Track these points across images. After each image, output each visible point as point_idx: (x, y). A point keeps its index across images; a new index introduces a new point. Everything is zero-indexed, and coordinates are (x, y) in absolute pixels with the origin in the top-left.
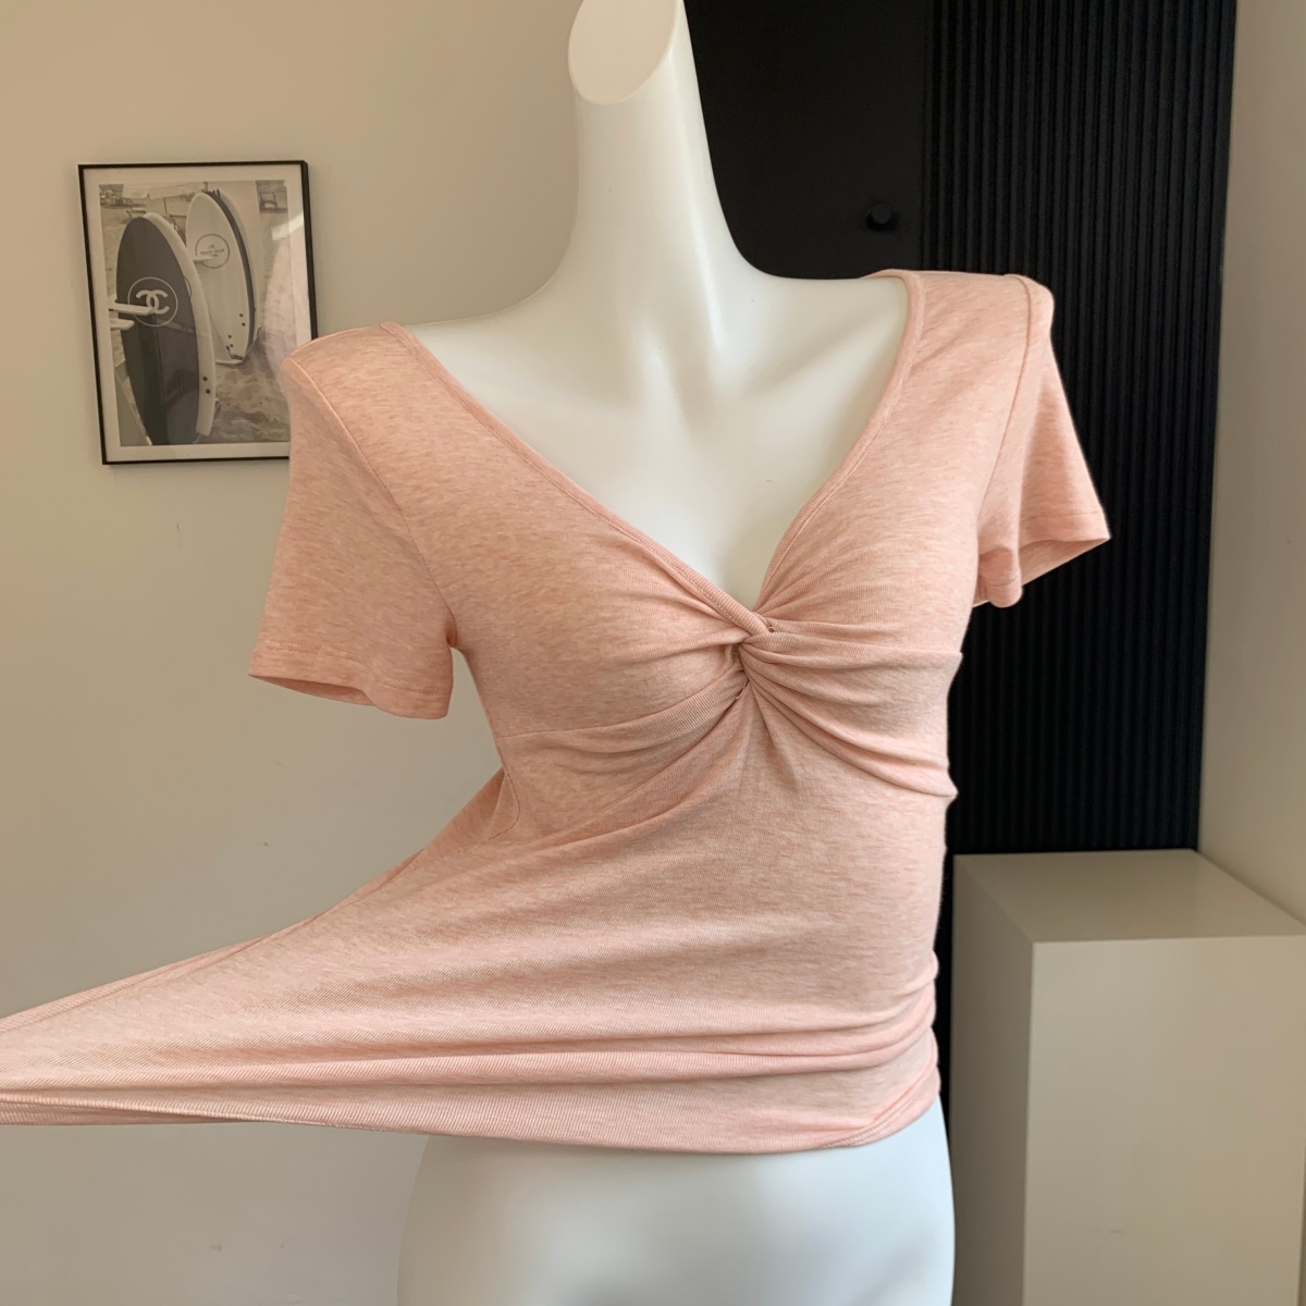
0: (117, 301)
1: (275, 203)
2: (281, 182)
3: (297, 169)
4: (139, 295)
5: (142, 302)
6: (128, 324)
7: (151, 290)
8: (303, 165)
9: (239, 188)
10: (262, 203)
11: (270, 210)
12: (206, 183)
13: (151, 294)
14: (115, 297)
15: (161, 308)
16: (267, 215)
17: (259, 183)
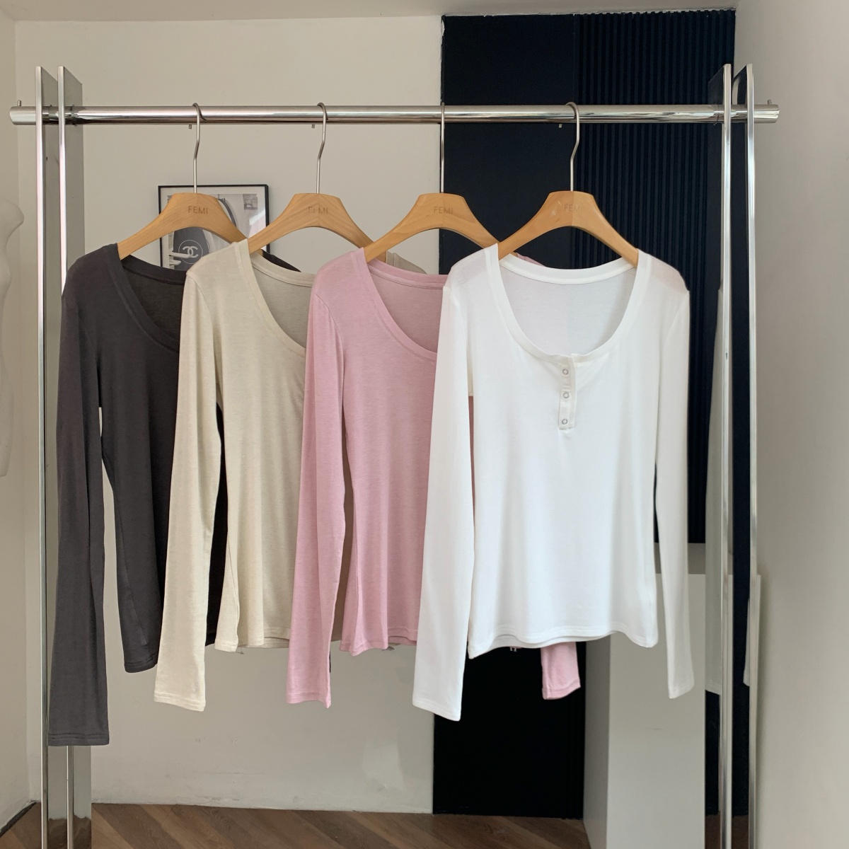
0: (175, 251)
1: (251, 205)
2: (255, 195)
3: (263, 189)
4: (184, 249)
5: (185, 252)
6: (177, 262)
7: (190, 246)
8: (266, 187)
9: (235, 199)
10: (245, 205)
11: (249, 208)
12: (219, 195)
13: (190, 248)
14: (172, 249)
15: (194, 255)
16: (248, 211)
17: (244, 195)
